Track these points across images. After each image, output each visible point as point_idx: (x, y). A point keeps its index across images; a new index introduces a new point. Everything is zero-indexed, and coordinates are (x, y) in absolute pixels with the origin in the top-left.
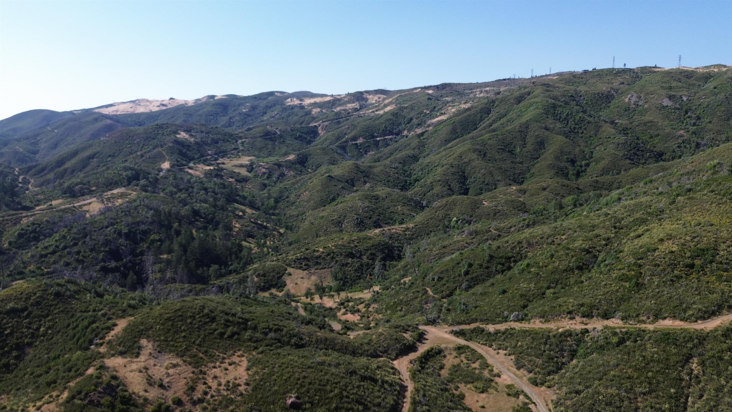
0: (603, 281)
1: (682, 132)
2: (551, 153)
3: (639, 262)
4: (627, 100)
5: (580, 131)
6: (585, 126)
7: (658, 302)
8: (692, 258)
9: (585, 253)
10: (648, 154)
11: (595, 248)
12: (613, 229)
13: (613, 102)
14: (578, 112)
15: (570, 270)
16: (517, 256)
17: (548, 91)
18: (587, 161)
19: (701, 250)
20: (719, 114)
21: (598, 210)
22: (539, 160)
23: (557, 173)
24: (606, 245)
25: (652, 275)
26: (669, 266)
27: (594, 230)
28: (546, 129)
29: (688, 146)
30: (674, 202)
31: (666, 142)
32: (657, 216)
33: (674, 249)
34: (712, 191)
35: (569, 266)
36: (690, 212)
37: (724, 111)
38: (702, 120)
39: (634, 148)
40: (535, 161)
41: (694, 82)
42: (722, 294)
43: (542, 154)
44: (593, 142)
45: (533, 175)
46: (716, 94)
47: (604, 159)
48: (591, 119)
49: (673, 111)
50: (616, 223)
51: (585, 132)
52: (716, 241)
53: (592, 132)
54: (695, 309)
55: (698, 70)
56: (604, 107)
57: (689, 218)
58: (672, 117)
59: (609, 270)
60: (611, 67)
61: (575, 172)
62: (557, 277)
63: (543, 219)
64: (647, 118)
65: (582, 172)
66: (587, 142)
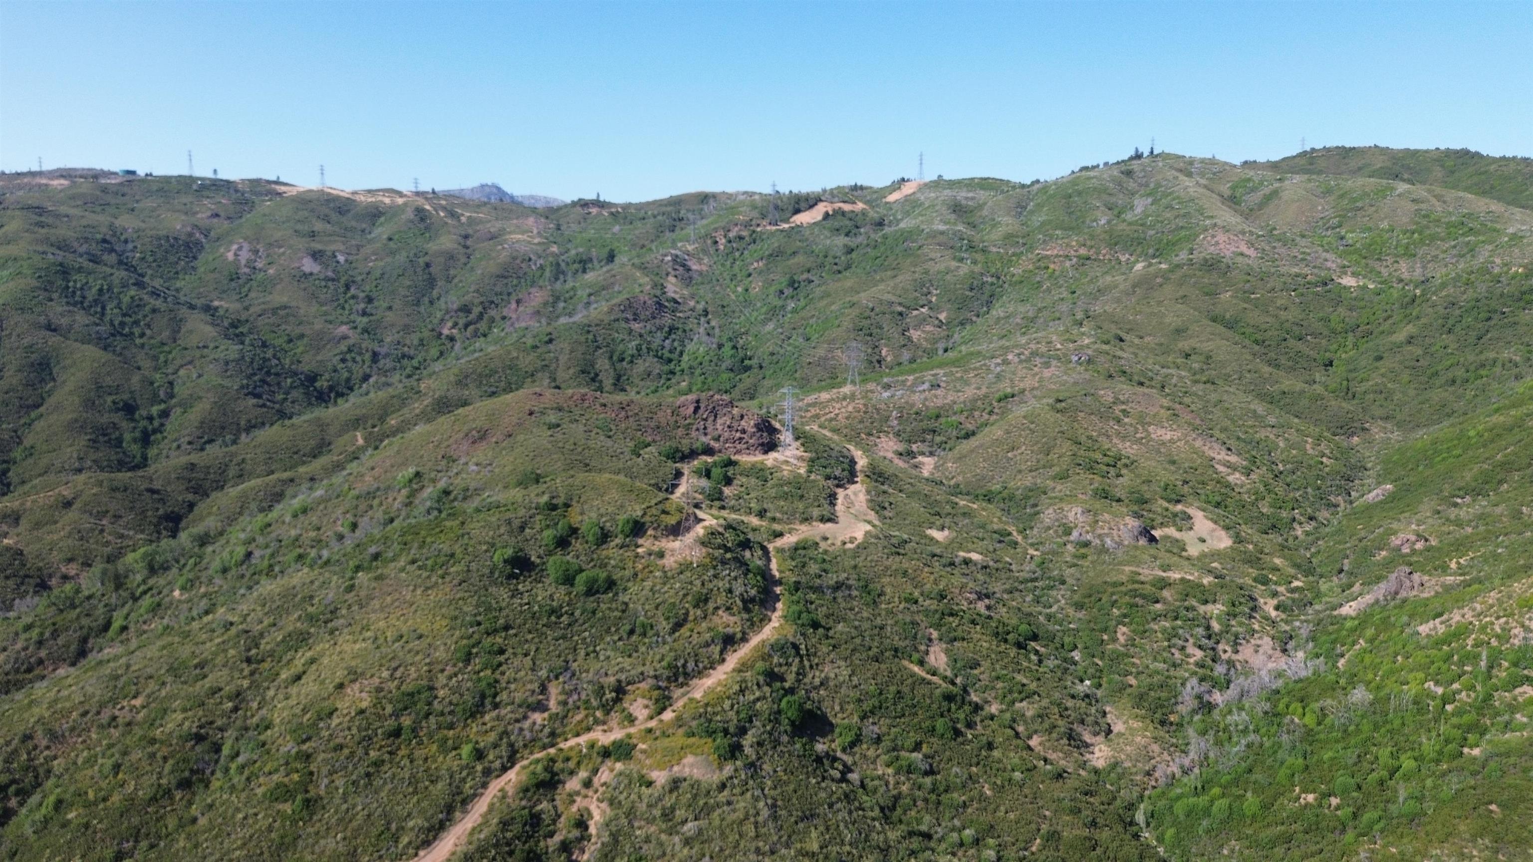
0: (238, 810)
1: (344, 329)
2: (71, 393)
3: (304, 747)
4: (230, 256)
5: (137, 331)
6: (148, 319)
7: (349, 834)
8: (396, 714)
9: (193, 742)
10: (289, 380)
11: (212, 723)
12: (245, 665)
13: (202, 257)
14: (125, 285)
15: (163, 796)
16: (26, 775)
17: (41, 225)
18: (163, 406)
19: (408, 694)
20: (403, 292)
21: (207, 613)
22: (42, 409)
23: (94, 441)
24: (236, 709)
25: (331, 773)
26: (359, 743)
27: (205, 676)
28: (50, 328)
29: (358, 359)
30: (351, 588)
31: (319, 350)
32: (326, 622)
33: (364, 705)
34: (413, 562)
35: (159, 785)
36: (382, 609)
37: (409, 287)
38: (376, 303)
39: (260, 369)
40: (33, 415)
41: (354, 223)
42: (451, 777)
43: (50, 393)
44: (170, 357)
45: (30, 452)
46: (393, 253)
47: (200, 398)
48: (158, 303)
49: (323, 283)
50: (249, 650)
51: (148, 332)
52: (430, 671)
53: (166, 334)
54: (412, 829)
55: (357, 198)
56: (184, 269)
57: (382, 624)
58: (322, 296)
59: (248, 779)
60: (185, 172)
61: (137, 434)
62: (136, 821)
63: (78, 618)
64: (278, 298)
65: (155, 431)
66: (155, 358)
